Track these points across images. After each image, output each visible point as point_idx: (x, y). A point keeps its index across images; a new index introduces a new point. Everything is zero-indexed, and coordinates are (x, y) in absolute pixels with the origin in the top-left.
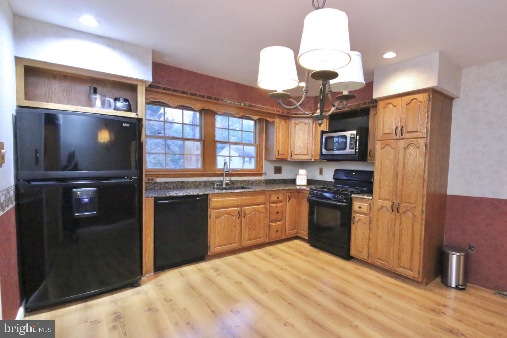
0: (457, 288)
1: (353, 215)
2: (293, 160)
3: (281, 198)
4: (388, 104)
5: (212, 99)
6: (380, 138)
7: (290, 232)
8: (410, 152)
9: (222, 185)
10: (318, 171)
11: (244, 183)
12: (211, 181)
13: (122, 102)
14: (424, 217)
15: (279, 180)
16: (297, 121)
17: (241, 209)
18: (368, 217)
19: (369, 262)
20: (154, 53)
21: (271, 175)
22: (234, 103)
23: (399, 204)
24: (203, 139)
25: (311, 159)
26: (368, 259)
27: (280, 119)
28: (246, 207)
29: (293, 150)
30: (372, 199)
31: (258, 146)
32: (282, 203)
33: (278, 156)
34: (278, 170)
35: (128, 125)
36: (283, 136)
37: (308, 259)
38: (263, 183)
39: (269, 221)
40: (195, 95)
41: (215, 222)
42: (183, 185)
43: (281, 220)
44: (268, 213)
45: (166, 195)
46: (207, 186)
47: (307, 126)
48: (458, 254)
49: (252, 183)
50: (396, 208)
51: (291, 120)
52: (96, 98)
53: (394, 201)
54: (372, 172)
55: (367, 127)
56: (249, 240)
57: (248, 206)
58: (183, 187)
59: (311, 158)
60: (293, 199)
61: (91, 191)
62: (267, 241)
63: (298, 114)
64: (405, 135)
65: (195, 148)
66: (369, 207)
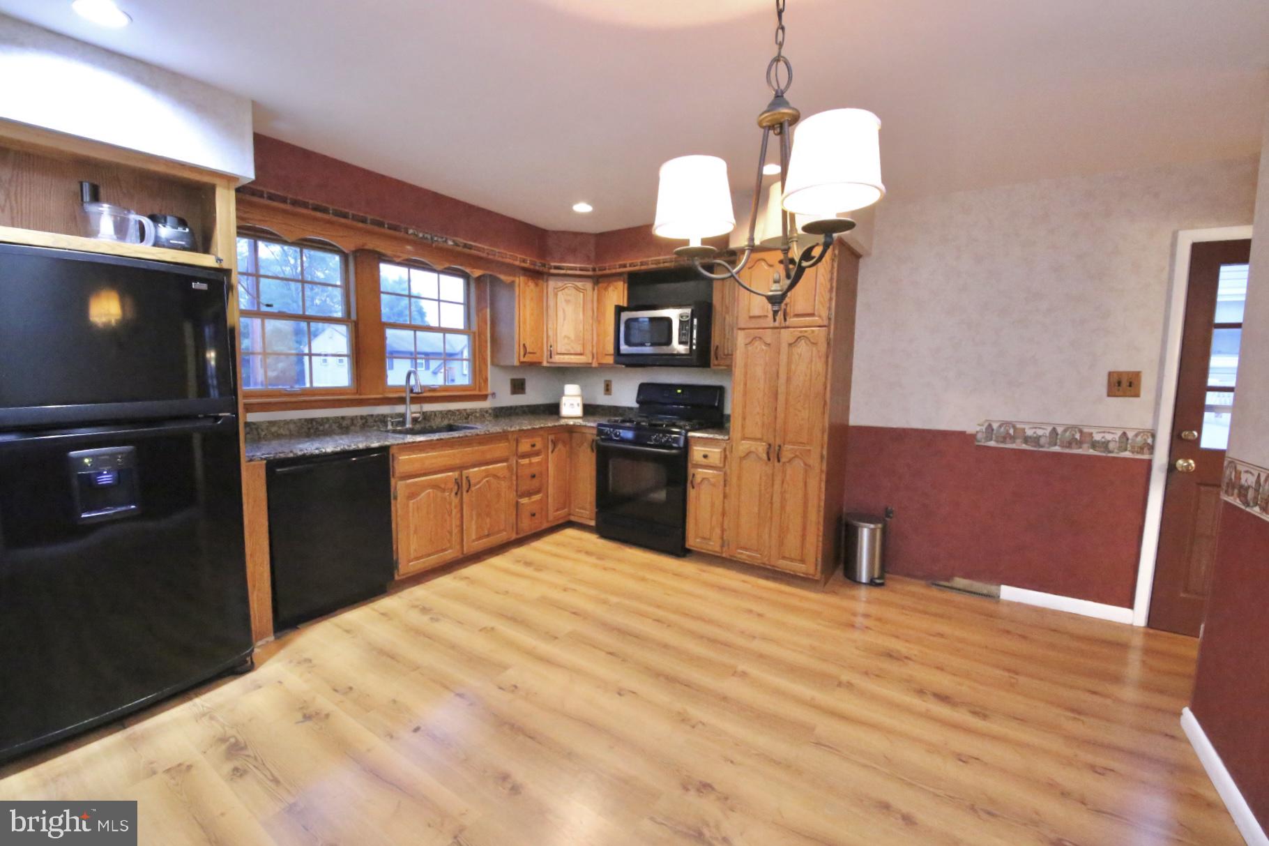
0: (872, 583)
1: (691, 471)
2: (553, 365)
3: (538, 446)
4: (759, 260)
5: (384, 227)
6: (742, 325)
7: (555, 514)
8: (799, 352)
9: (403, 423)
10: (602, 387)
11: (449, 416)
12: (378, 415)
13: (173, 227)
14: (824, 467)
15: (522, 407)
16: (560, 284)
17: (461, 475)
18: (721, 473)
19: (724, 555)
20: (259, 110)
21: (507, 399)
22: (432, 238)
23: (780, 446)
24: (354, 317)
25: (591, 364)
26: (722, 550)
27: (526, 278)
28: (471, 470)
29: (552, 344)
30: (729, 439)
31: (477, 334)
32: (541, 457)
33: (524, 357)
34: (518, 387)
35: (204, 287)
36: (532, 314)
37: (609, 564)
38: (490, 414)
39: (517, 495)
40: (345, 216)
41: (408, 506)
42: (312, 427)
43: (538, 492)
44: (514, 478)
45: (294, 454)
46: (368, 426)
47: (582, 294)
48: (872, 526)
49: (468, 415)
50: (774, 454)
51: (547, 281)
52: (101, 213)
53: (771, 441)
54: (720, 390)
55: (709, 301)
56: (479, 538)
57: (474, 466)
58: (312, 431)
59: (590, 361)
60: (560, 446)
61: (120, 453)
62: (514, 536)
63: (563, 269)
64: (792, 321)
65: (335, 340)
66: (723, 454)
